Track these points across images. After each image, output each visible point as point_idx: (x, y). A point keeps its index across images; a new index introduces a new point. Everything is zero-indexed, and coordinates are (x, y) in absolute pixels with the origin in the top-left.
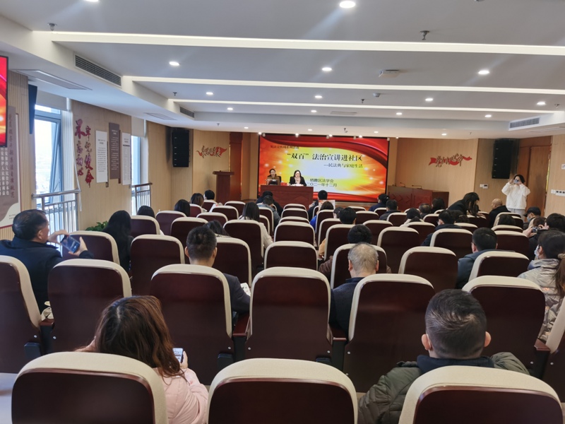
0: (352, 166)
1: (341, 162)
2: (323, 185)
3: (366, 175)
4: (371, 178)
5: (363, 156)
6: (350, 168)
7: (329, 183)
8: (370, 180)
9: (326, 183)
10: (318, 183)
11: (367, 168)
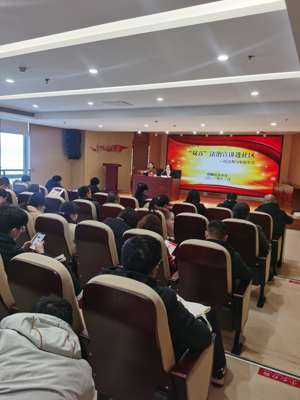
0: (245, 162)
1: (234, 159)
2: (218, 179)
3: (258, 171)
4: (263, 174)
5: (256, 153)
6: (243, 165)
7: (223, 177)
8: (262, 176)
9: (221, 177)
10: (213, 177)
11: (259, 164)
